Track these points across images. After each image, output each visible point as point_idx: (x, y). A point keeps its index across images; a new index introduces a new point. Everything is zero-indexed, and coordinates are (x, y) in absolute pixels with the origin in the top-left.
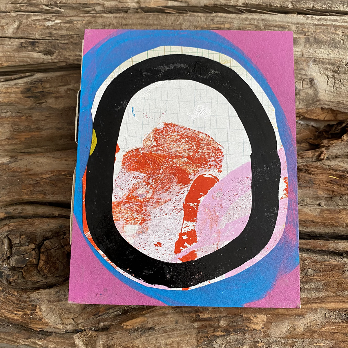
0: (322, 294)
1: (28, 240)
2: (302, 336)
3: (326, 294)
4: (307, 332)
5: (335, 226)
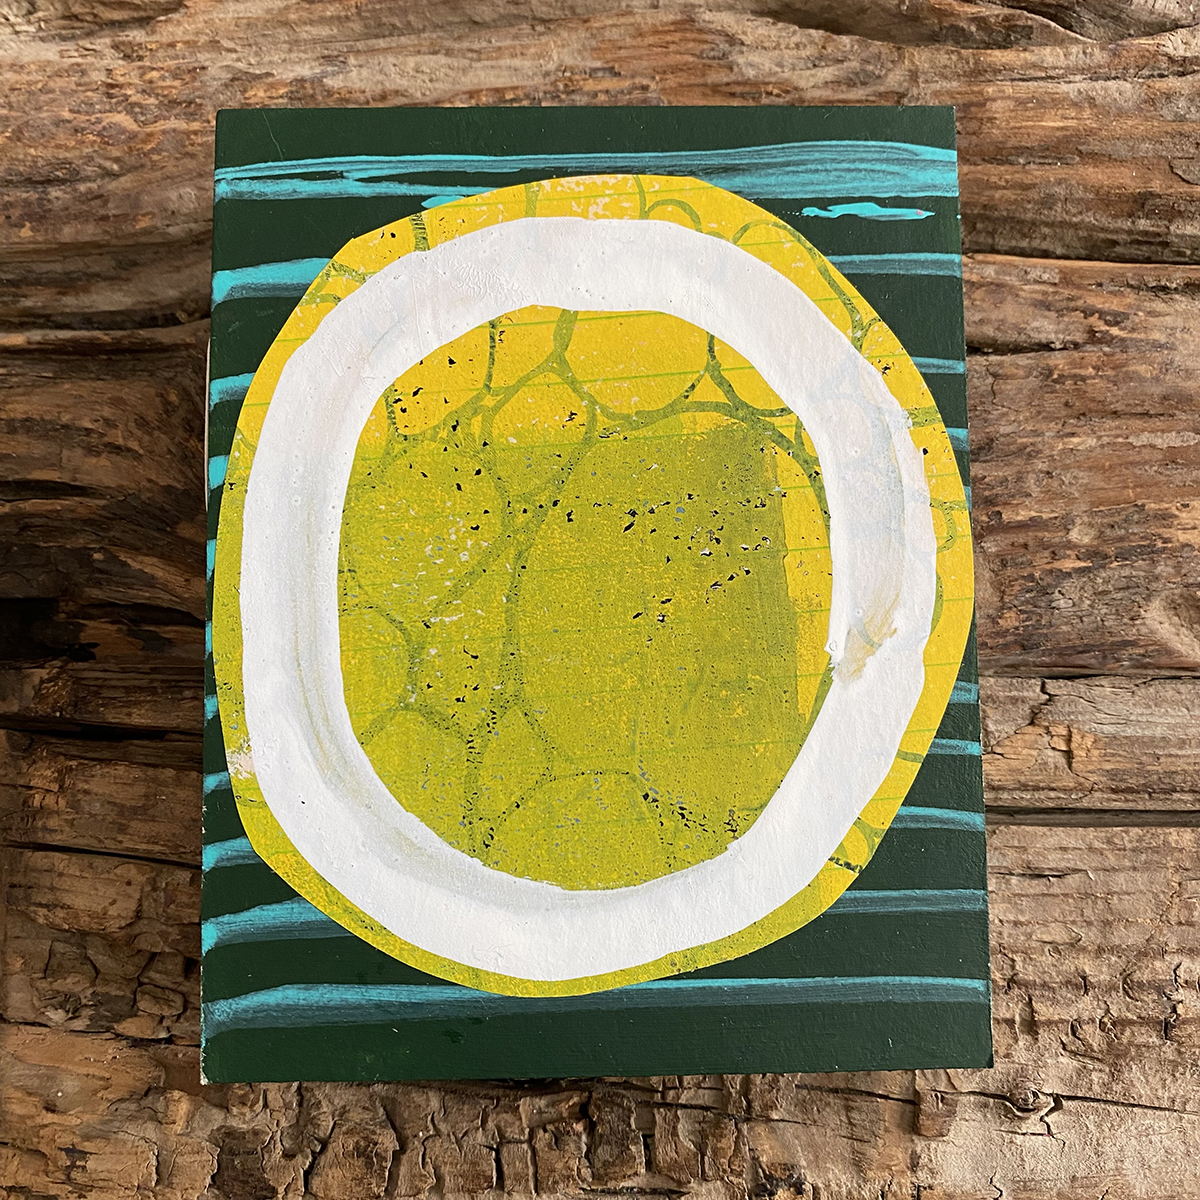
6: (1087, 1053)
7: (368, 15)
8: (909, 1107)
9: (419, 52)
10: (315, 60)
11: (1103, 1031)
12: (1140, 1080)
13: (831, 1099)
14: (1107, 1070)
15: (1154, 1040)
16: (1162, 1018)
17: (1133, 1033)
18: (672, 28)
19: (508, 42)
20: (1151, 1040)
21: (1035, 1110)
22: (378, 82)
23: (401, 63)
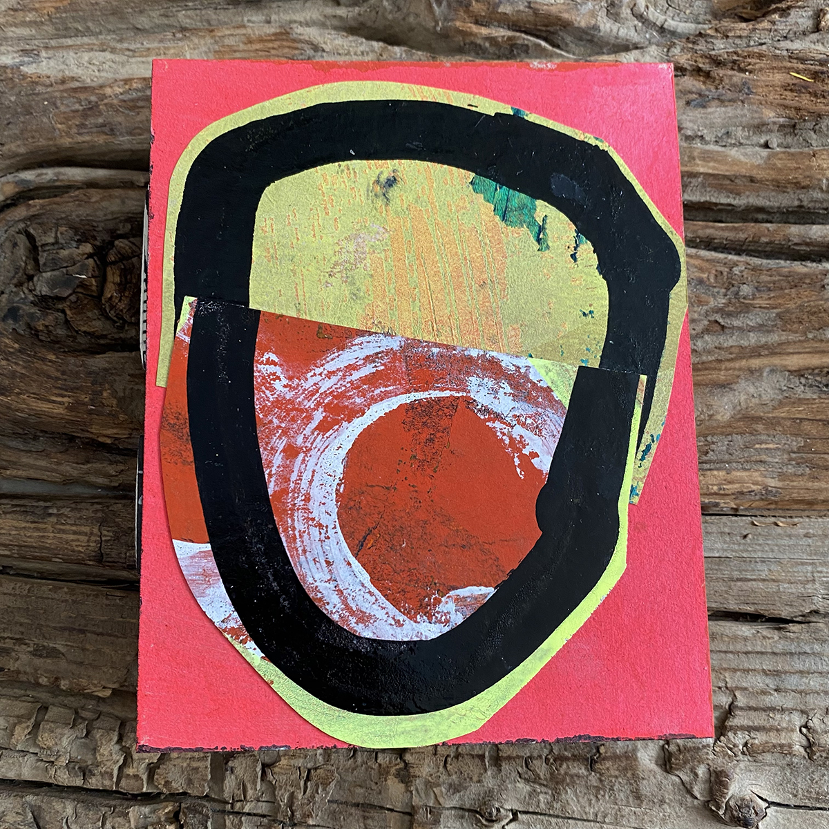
0: (774, 338)
1: (75, 235)
2: (727, 430)
3: (783, 338)
4: (739, 420)
5: (803, 188)
6: (536, 780)
7: (57, 21)
8: (407, 818)
9: (92, 49)
10: (15, 52)
11: (547, 764)
12: (573, 800)
13: (353, 810)
14: (550, 792)
15: (583, 771)
16: (589, 756)
17: (568, 766)
18: (273, 38)
19: (156, 45)
20: (580, 772)
21: (498, 820)
22: (60, 71)
23: (79, 57)
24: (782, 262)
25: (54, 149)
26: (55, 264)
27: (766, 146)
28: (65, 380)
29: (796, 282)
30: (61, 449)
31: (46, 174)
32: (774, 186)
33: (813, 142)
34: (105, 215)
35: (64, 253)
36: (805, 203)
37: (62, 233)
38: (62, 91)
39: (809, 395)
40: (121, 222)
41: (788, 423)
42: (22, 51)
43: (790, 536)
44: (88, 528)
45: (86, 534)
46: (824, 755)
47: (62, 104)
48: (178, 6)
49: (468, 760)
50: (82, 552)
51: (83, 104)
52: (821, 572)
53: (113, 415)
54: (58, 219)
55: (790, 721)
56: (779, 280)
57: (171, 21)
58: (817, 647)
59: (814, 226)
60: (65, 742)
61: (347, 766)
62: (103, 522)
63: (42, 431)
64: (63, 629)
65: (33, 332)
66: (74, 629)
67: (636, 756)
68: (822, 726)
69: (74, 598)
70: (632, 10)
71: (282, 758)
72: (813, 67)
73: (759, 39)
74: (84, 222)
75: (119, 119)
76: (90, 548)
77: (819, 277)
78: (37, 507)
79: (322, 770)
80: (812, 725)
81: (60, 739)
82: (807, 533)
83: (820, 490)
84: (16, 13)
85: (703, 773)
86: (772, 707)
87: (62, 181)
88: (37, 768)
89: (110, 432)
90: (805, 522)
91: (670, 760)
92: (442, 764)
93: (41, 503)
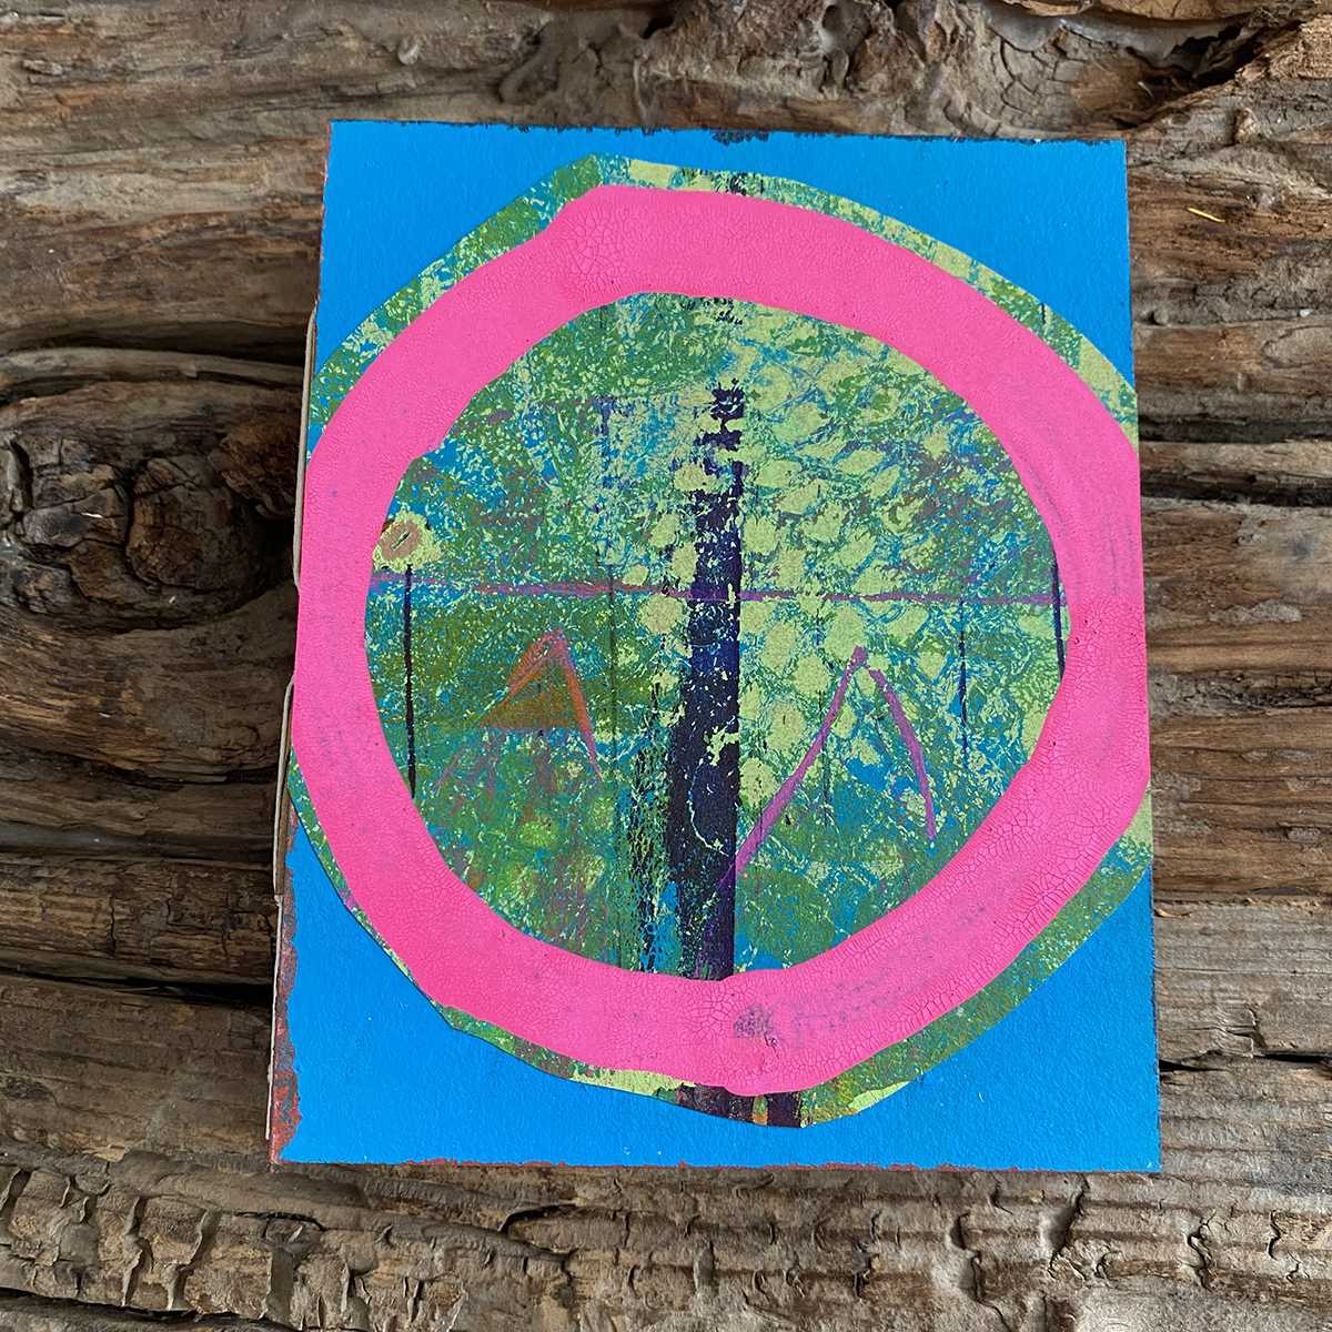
0: (1156, 621)
1: (88, 452)
3: (1170, 621)
5: (1207, 386)
6: (772, 1307)
7: (75, 127)
9: (125, 170)
10: (11, 174)
11: (790, 1284)
14: (794, 1328)
15: (845, 1296)
16: (854, 1272)
17: (822, 1287)
19: (219, 163)
20: (842, 1297)
22: (75, 202)
23: (105, 182)
24: (1174, 501)
25: (62, 321)
26: (55, 496)
27: (1151, 320)
28: (66, 673)
29: (1195, 533)
30: (60, 776)
31: (50, 358)
32: (1161, 383)
33: (1224, 315)
34: (134, 422)
35: (69, 479)
36: (1211, 410)
37: (67, 450)
38: (74, 233)
39: (1211, 711)
40: (159, 431)
41: (1177, 755)
42: (20, 172)
43: (1177, 933)
44: (94, 901)
45: (90, 910)
46: (1227, 1281)
47: (76, 253)
48: (257, 105)
49: (667, 1274)
50: (83, 938)
51: (107, 252)
52: (1226, 991)
53: (138, 728)
54: (63, 428)
55: (1173, 1225)
56: (1166, 531)
57: (246, 126)
58: (1217, 1109)
59: (1223, 447)
60: (52, 1230)
61: (479, 1280)
62: (116, 892)
63: (33, 750)
64: (51, 1055)
65: (21, 599)
66: (69, 1056)
67: (929, 1274)
68: (1224, 1235)
69: (70, 1008)
70: (945, 110)
71: (381, 1264)
72: (1224, 199)
73: (1142, 155)
74: (102, 433)
75: (160, 275)
76: (96, 932)
77: (1230, 525)
78: (19, 866)
79: (441, 1284)
80: (1208, 1233)
81: (44, 1225)
82: (1205, 929)
83: (1225, 862)
84: (13, 116)
85: (1035, 1305)
86: (1144, 1203)
87: (74, 368)
88: (9, 1269)
89: (131, 753)
90: (1203, 910)
91: (982, 1281)
92: (626, 1279)
93: (26, 861)
